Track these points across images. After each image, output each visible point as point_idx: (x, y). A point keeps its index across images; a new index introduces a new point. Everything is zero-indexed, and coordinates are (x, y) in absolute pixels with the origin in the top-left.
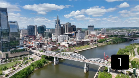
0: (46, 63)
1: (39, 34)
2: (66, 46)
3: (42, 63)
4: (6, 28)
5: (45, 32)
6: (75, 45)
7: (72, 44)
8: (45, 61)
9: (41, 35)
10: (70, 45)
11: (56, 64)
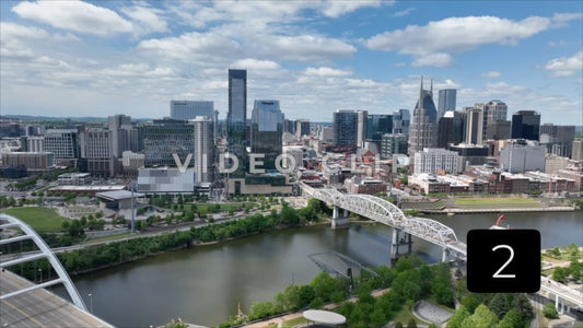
0: (316, 219)
1: (367, 144)
2: (423, 190)
3: (301, 217)
4: (239, 120)
5: (386, 135)
6: (463, 188)
7: (448, 184)
8: (310, 214)
9: (374, 147)
10: (441, 185)
11: (337, 225)
